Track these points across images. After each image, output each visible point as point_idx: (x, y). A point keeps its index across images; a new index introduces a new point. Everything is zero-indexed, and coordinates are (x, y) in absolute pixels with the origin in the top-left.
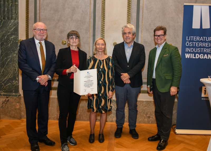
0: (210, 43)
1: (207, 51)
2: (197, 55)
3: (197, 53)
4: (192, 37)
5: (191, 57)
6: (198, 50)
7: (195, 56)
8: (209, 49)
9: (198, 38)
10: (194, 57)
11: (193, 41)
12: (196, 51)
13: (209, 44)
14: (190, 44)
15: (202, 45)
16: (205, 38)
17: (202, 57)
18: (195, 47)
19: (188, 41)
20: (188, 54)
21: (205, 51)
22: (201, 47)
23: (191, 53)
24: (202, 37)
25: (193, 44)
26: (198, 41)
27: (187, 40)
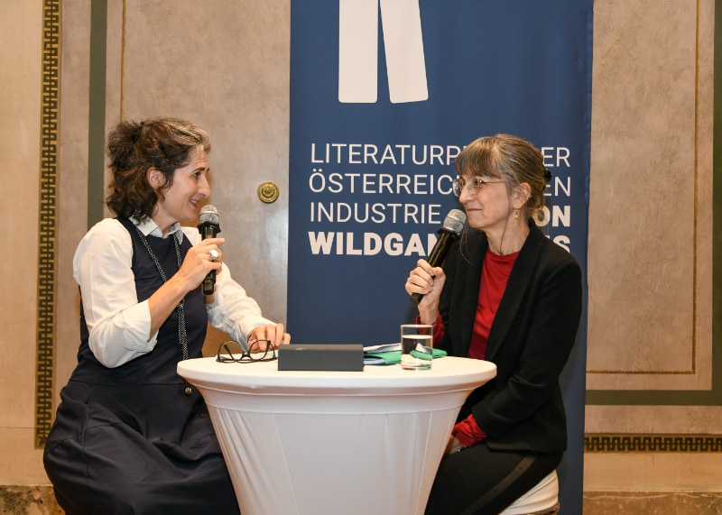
0: (432, 176)
1: (418, 216)
2: (368, 236)
3: (370, 227)
4: (339, 146)
5: (340, 251)
6: (371, 213)
7: (359, 244)
8: (430, 206)
9: (371, 150)
10: (354, 248)
11: (345, 167)
12: (361, 216)
13: (427, 181)
14: (328, 183)
15: (394, 186)
16: (408, 152)
17: (395, 249)
18: (359, 198)
19: (318, 166)
20: (321, 234)
21: (410, 218)
22: (386, 197)
23: (336, 227)
24: (388, 147)
25: (346, 182)
26: (370, 167)
27: (313, 161)
